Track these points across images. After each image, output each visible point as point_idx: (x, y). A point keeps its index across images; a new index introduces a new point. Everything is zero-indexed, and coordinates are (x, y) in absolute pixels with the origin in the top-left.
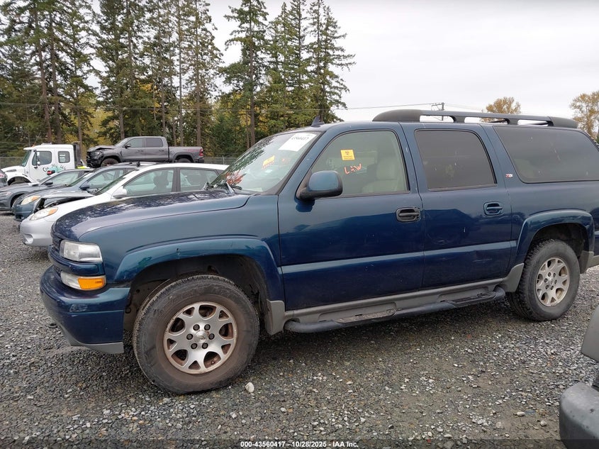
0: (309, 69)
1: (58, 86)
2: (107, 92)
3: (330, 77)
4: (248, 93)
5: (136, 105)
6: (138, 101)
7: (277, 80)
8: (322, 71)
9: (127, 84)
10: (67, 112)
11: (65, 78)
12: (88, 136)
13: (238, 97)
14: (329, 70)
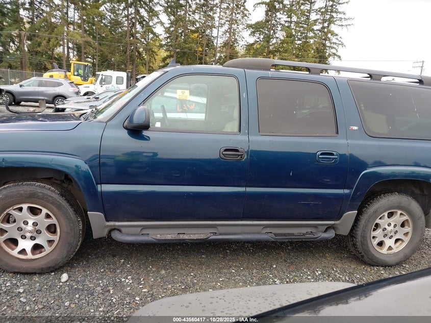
0: (315, 28)
1: (138, 32)
2: (168, 38)
3: (331, 35)
4: (265, 44)
5: (186, 48)
6: (187, 46)
7: (289, 35)
8: (326, 30)
9: (181, 33)
10: (141, 50)
11: (143, 27)
12: (152, 67)
13: (258, 46)
14: (332, 29)
